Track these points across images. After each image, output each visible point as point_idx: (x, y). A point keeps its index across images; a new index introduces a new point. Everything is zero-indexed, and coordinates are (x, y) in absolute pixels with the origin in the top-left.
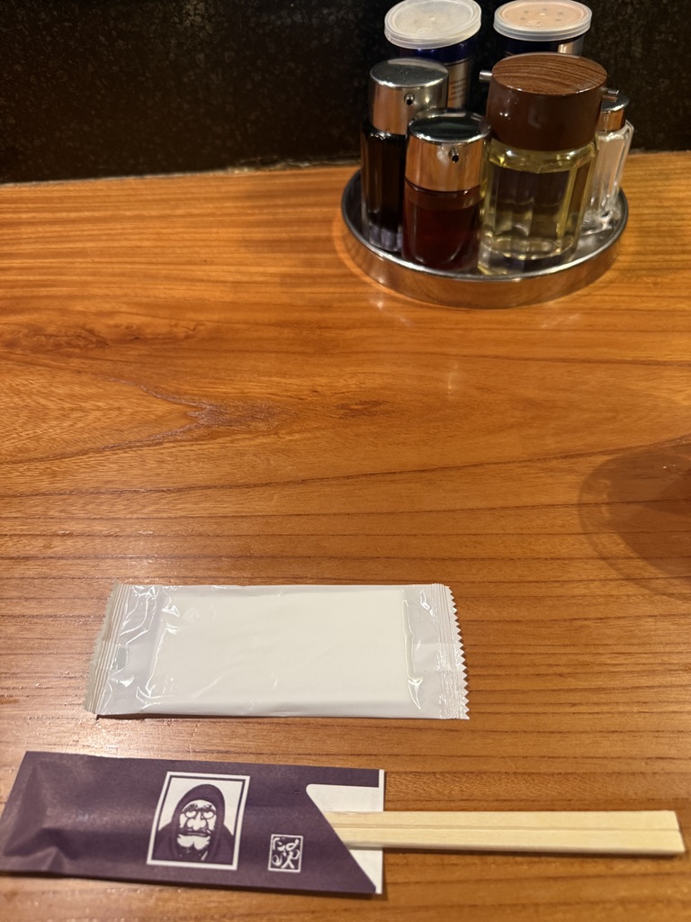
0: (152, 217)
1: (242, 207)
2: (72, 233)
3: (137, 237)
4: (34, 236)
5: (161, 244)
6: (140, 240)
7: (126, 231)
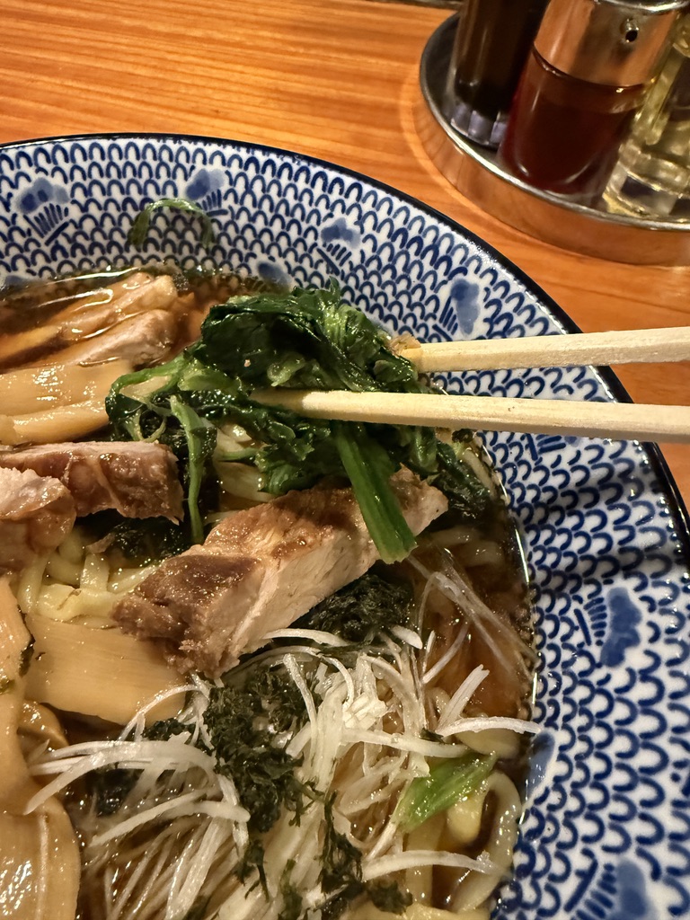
1: (284, 42)
3: (132, 59)
5: (161, 76)
6: (134, 63)
7: (118, 47)
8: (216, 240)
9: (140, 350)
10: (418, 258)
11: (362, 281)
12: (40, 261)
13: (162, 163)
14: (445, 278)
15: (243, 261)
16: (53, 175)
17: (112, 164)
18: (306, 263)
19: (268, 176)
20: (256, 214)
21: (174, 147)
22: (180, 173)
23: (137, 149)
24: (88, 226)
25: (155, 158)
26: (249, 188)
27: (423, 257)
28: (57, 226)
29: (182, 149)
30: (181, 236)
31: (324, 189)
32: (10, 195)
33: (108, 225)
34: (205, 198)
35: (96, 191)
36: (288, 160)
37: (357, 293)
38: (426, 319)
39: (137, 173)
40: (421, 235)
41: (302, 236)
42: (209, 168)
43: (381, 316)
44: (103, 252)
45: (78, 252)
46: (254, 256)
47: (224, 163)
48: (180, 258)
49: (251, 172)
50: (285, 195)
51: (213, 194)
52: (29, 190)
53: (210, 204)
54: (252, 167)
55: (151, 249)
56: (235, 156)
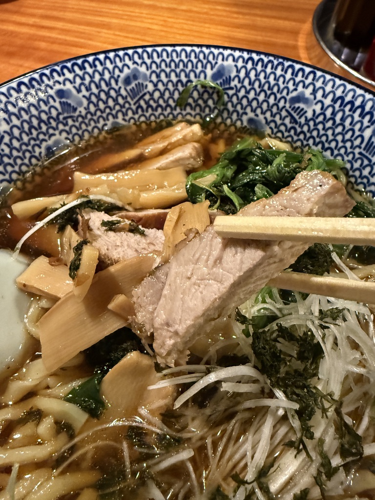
0: (162, 8)
2: (104, 10)
4: (76, 7)
8: (225, 104)
9: (187, 162)
10: (351, 113)
11: (312, 127)
12: (130, 113)
13: (200, 61)
14: (369, 124)
15: (239, 117)
16: (141, 66)
17: (172, 60)
18: (277, 118)
19: (259, 68)
20: (250, 90)
21: (206, 51)
22: (209, 66)
23: (186, 52)
24: (157, 95)
25: (196, 57)
26: (247, 75)
27: (354, 112)
28: (141, 94)
29: (211, 52)
30: (205, 102)
31: (292, 74)
32: (119, 76)
33: (167, 95)
34: (221, 81)
35: (163, 75)
36: (271, 58)
37: (308, 135)
38: (354, 149)
39: (185, 66)
40: (353, 100)
41: (277, 102)
42: (225, 63)
43: (323, 147)
44: (162, 110)
45: (150, 110)
46: (246, 114)
47: (234, 60)
48: (203, 115)
49: (249, 65)
50: (268, 78)
51: (226, 78)
52: (128, 74)
53: (224, 84)
54: (250, 63)
55: (188, 110)
56: (240, 57)
